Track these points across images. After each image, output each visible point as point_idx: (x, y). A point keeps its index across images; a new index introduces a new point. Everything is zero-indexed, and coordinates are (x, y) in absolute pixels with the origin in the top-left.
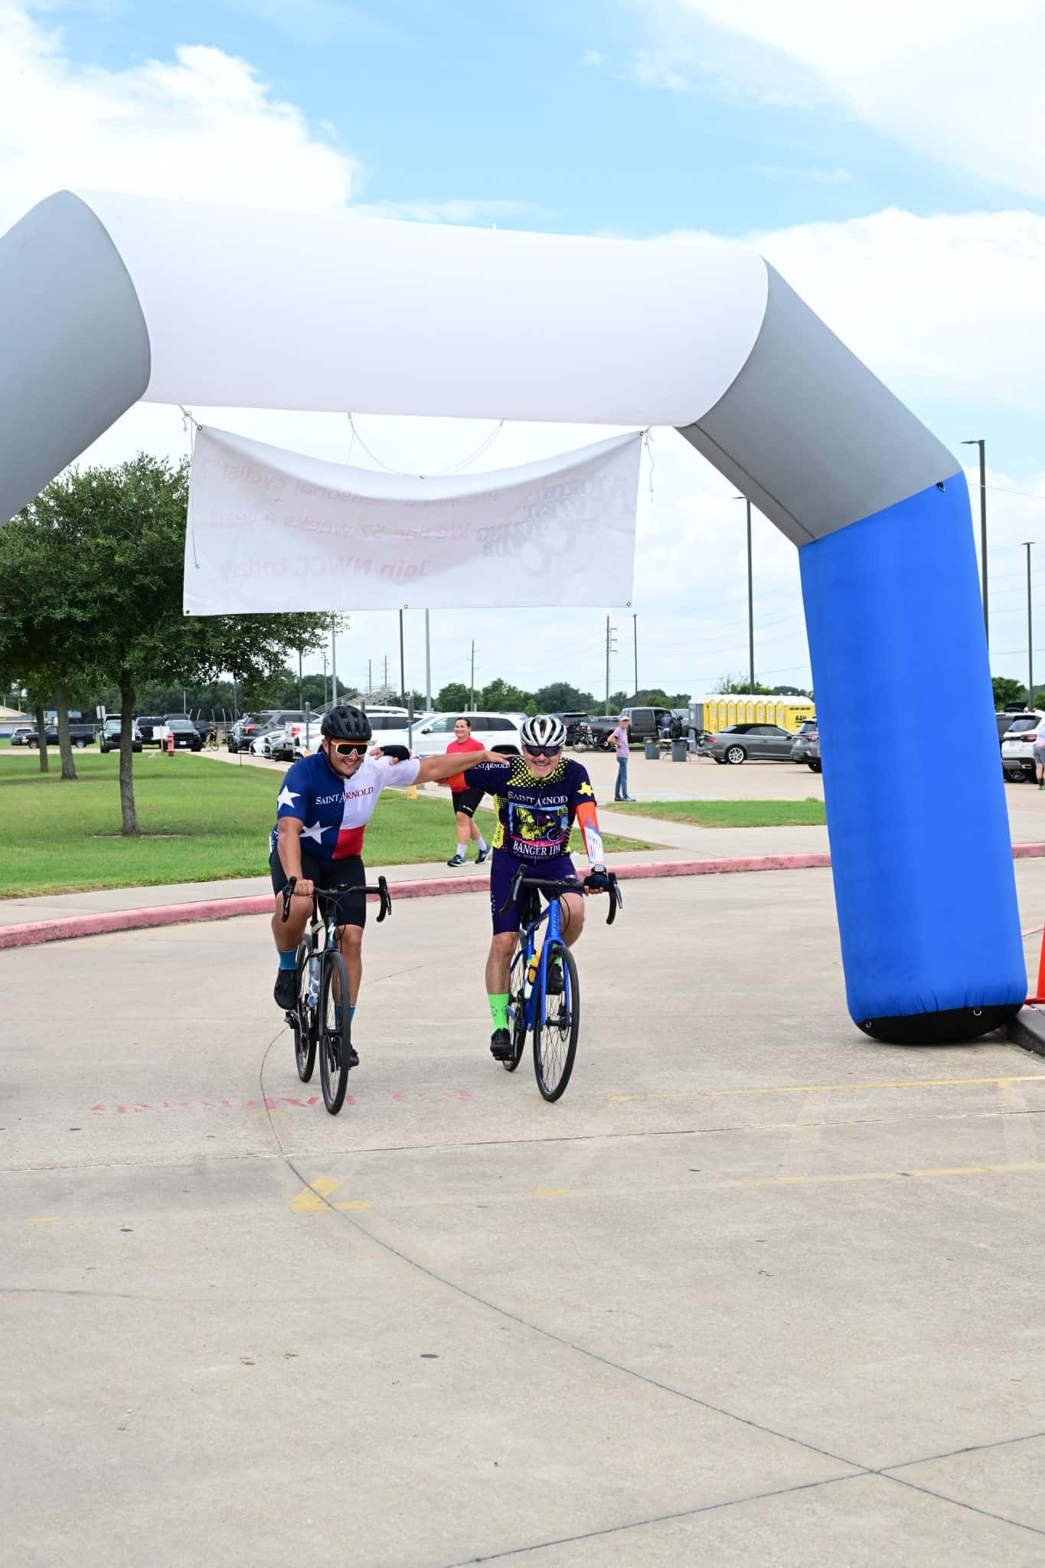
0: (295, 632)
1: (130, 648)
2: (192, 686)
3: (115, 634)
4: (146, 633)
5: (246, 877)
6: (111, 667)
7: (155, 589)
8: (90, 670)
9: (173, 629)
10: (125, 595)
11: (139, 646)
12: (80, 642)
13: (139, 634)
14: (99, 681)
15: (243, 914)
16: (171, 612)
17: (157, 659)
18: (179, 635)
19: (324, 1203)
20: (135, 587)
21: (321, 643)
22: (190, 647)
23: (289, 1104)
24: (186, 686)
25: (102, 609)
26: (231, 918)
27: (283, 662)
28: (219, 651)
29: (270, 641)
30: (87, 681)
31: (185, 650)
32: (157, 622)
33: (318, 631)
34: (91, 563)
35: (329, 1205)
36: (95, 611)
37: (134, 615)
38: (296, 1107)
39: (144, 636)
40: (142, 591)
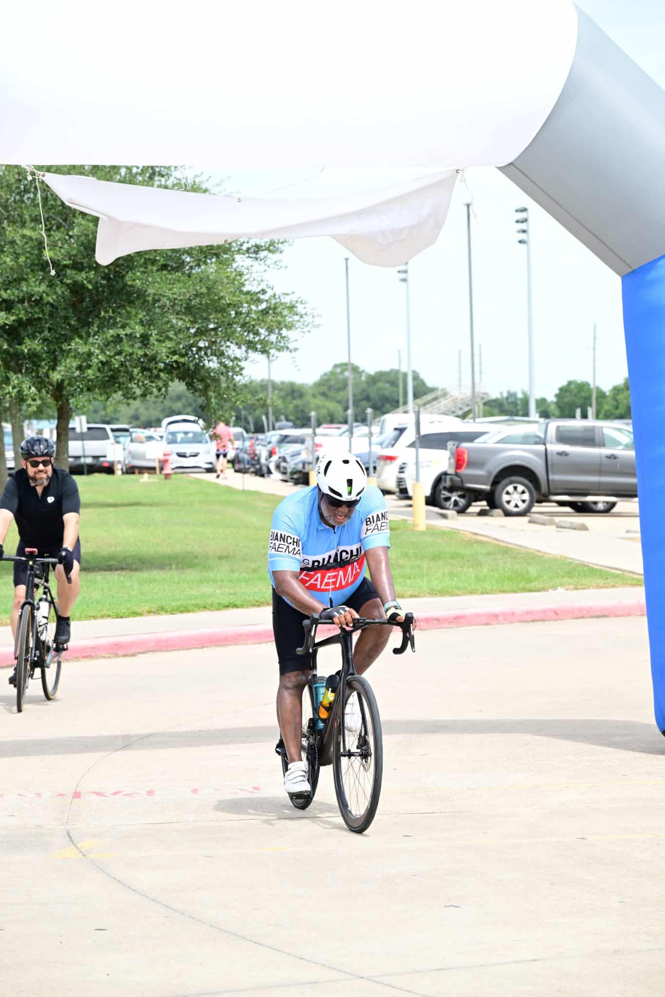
0: (257, 333)
1: (63, 356)
2: (135, 399)
3: (45, 340)
4: (81, 337)
5: (172, 614)
6: (41, 377)
7: (90, 287)
8: (16, 382)
9: (111, 332)
10: (56, 293)
11: (72, 354)
12: (5, 350)
13: (71, 339)
14: (26, 395)
15: (153, 651)
16: (111, 314)
17: (92, 368)
18: (118, 339)
19: (80, 855)
20: (67, 285)
21: (291, 346)
22: (131, 354)
23: (94, 795)
24: (128, 398)
25: (29, 310)
26: (139, 655)
27: (242, 369)
28: (165, 358)
29: (228, 343)
30: (13, 395)
31: (125, 357)
32: (93, 326)
33: (284, 332)
34: (17, 256)
35: (84, 855)
36: (21, 313)
37: (66, 318)
38: (98, 797)
39: (77, 340)
40: (77, 289)
